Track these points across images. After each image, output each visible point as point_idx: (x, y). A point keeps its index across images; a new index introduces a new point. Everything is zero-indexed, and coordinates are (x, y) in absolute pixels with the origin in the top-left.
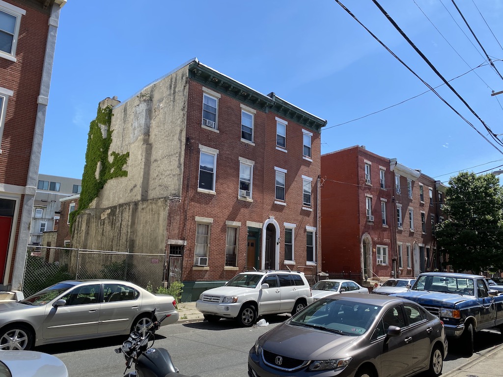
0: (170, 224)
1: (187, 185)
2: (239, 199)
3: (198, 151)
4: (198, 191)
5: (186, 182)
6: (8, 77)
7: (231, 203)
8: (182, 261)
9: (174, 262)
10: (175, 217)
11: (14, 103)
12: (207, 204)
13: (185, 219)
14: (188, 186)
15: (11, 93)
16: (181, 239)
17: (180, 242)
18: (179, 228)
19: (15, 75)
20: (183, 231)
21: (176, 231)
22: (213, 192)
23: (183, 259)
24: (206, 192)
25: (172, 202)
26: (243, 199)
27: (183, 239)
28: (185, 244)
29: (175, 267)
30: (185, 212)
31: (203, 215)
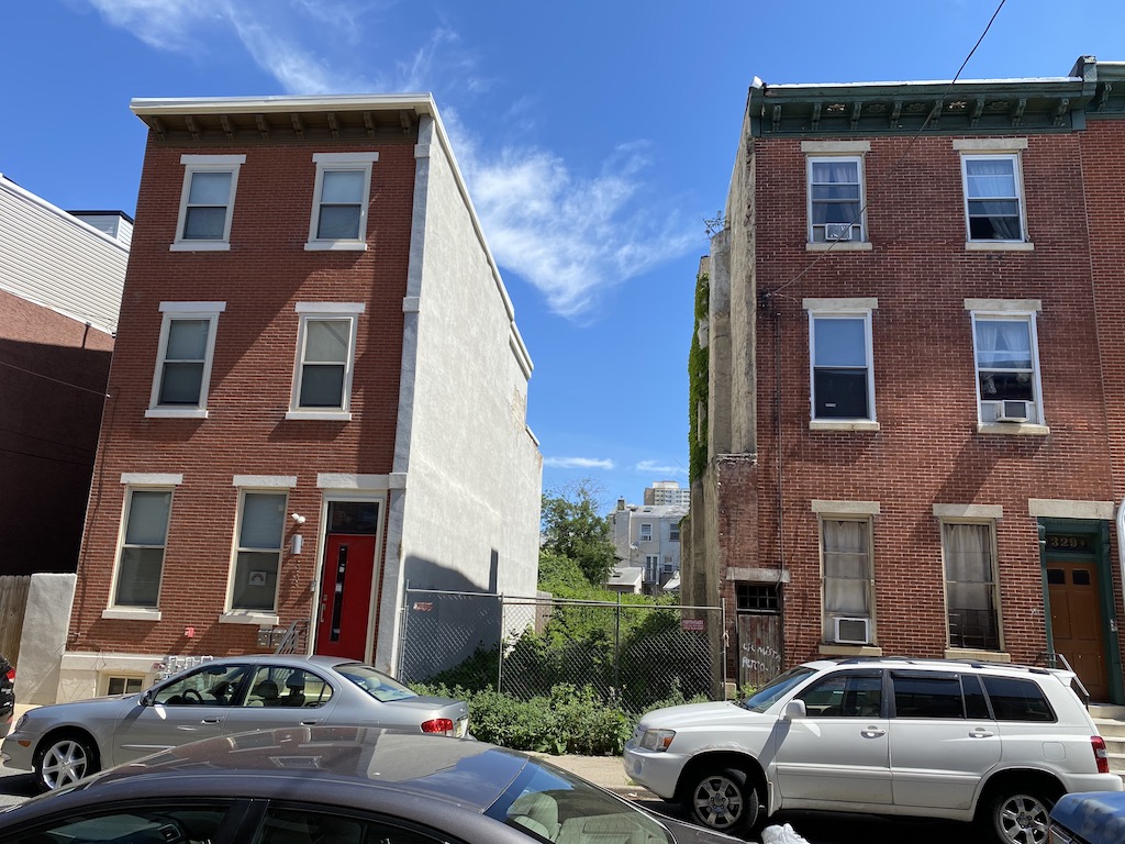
0: (729, 525)
1: (774, 417)
2: (980, 431)
3: (802, 318)
4: (811, 428)
5: (768, 410)
6: (356, 281)
7: (950, 448)
8: (780, 628)
9: (753, 630)
10: (742, 507)
11: (366, 325)
12: (848, 460)
13: (776, 510)
14: (775, 419)
15: (361, 308)
16: (769, 566)
17: (767, 575)
18: (759, 537)
19: (365, 273)
20: (772, 543)
21: (752, 545)
22: (870, 424)
23: (781, 621)
24: (841, 428)
25: (729, 467)
26: (1004, 430)
27: (778, 566)
28: (784, 581)
29: (759, 643)
30: (773, 491)
31: (840, 495)
